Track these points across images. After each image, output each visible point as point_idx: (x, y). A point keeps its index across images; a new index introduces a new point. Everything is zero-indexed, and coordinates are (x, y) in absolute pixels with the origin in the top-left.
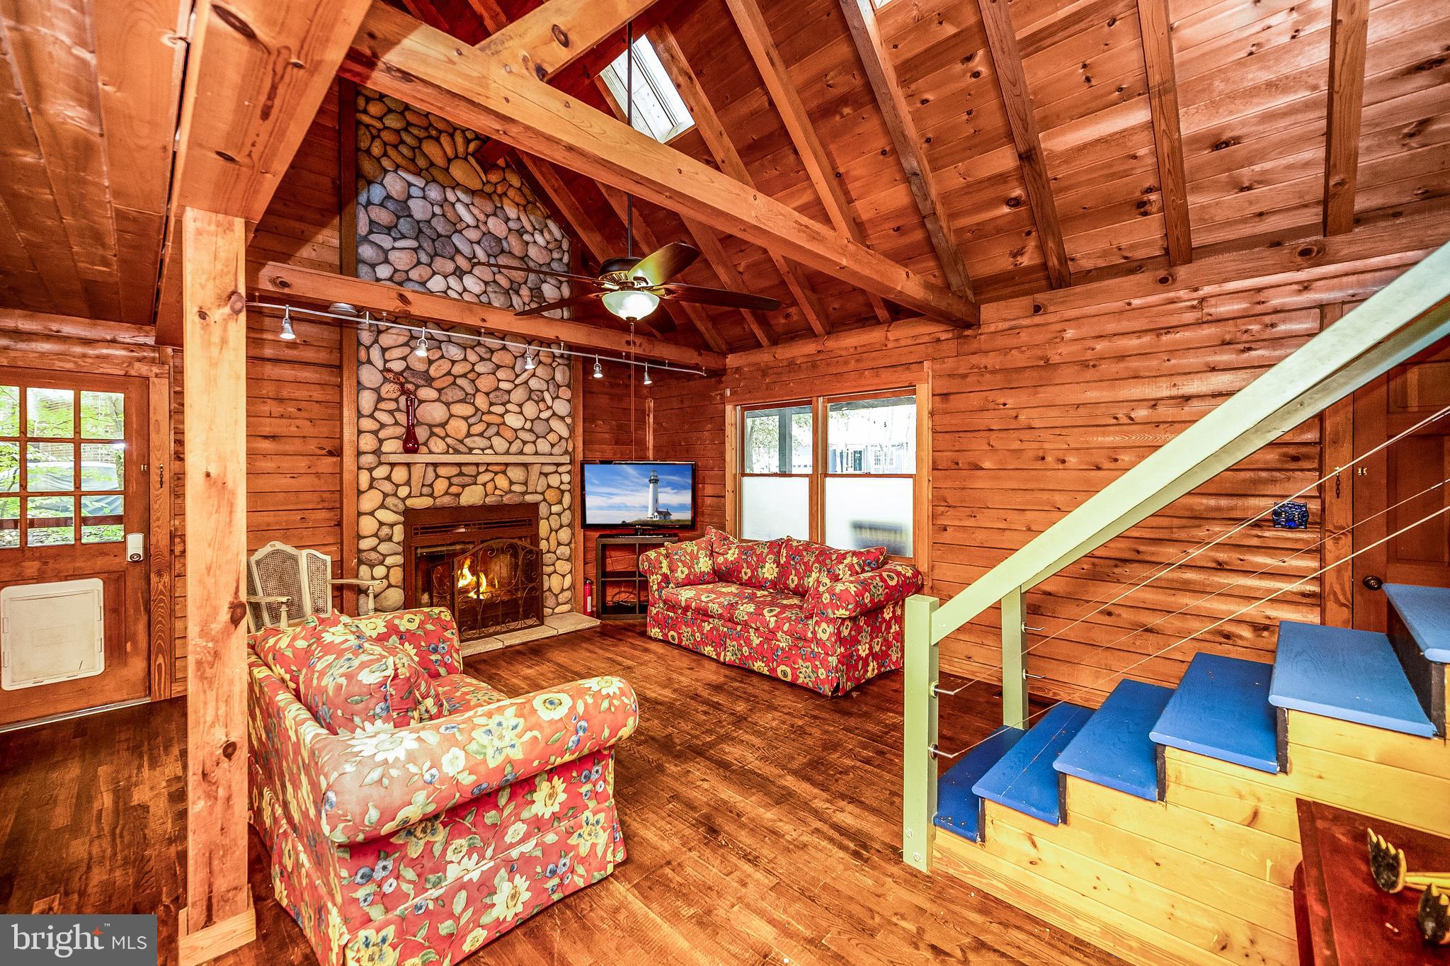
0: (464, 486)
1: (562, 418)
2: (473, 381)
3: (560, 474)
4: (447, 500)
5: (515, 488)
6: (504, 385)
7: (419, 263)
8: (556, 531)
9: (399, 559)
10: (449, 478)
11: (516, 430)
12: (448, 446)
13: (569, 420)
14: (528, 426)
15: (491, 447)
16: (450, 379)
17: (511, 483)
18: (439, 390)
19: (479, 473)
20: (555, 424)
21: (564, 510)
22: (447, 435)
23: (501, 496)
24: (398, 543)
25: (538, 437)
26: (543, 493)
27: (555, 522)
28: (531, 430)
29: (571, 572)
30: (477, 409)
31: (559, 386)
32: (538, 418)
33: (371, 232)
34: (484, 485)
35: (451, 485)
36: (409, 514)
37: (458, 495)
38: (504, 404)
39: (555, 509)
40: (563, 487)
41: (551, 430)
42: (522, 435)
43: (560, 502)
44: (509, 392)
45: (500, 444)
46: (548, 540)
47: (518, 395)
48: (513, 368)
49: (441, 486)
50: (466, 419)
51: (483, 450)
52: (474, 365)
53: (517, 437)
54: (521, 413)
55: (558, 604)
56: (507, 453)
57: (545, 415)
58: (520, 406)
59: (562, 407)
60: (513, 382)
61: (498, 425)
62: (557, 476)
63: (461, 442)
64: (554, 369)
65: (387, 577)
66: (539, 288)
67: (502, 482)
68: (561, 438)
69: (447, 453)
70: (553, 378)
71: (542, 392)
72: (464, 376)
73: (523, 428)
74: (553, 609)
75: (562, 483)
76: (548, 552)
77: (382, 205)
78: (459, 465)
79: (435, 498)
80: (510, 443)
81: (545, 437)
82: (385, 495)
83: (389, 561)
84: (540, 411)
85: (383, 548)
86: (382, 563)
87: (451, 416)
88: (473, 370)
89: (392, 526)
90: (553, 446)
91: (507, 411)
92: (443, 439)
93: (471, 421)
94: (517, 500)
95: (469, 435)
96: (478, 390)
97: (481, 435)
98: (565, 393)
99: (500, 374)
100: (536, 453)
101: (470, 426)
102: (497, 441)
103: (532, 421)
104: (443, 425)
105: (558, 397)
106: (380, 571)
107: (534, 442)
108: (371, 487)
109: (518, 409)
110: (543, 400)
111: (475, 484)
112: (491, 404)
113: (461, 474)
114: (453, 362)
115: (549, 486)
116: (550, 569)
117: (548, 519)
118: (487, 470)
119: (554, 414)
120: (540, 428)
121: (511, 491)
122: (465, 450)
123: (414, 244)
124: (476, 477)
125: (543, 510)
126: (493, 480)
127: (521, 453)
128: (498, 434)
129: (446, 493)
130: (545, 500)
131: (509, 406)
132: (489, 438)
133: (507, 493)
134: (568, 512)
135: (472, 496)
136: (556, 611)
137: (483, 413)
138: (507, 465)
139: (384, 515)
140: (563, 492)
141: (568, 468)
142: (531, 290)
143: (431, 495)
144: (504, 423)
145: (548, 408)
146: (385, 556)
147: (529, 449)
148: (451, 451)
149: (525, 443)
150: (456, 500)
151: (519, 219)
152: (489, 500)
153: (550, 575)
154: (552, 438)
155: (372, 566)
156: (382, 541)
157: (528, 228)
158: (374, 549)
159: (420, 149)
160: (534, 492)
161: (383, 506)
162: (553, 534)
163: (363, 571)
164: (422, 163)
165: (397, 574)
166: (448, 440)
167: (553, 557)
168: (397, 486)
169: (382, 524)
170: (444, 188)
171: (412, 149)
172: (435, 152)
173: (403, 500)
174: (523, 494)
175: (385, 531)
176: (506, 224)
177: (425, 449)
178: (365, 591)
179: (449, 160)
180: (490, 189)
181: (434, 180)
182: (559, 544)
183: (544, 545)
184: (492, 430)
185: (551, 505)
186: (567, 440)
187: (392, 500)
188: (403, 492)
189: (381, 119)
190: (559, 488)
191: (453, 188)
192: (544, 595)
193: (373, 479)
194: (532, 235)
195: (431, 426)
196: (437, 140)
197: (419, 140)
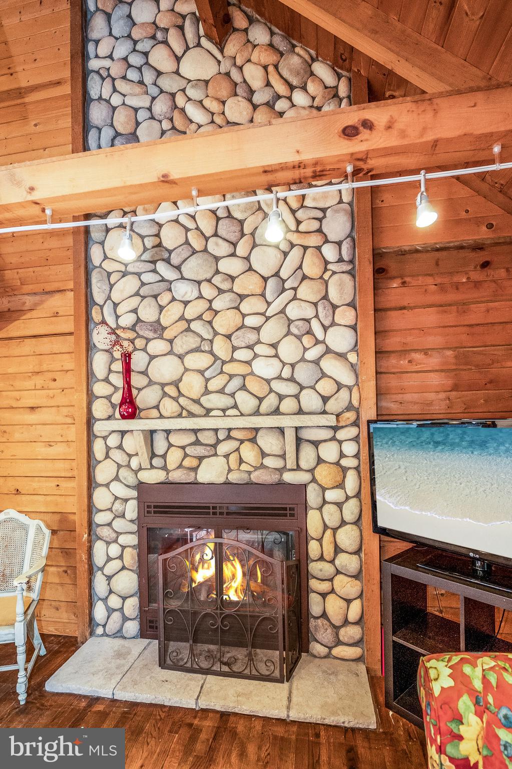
0: (201, 459)
1: (342, 356)
2: (210, 323)
3: (340, 442)
4: (177, 476)
5: (268, 462)
6: (250, 321)
8: (335, 530)
9: (133, 540)
10: (183, 448)
11: (268, 381)
12: (182, 408)
13: (352, 357)
14: (286, 373)
15: (235, 406)
16: (183, 325)
17: (264, 455)
18: (171, 342)
19: (219, 441)
20: (330, 366)
21: (348, 498)
22: (180, 394)
23: (249, 473)
24: (132, 521)
25: (302, 388)
26: (311, 471)
27: (331, 515)
28: (292, 379)
29: (360, 596)
30: (216, 358)
31: (334, 307)
32: (303, 360)
34: (227, 456)
35: (186, 455)
36: (141, 487)
37: (195, 469)
38: (250, 347)
39: (331, 495)
40: (344, 462)
41: (324, 375)
42: (281, 387)
43: (341, 485)
44: (258, 329)
45: (246, 402)
46: (320, 540)
47: (271, 332)
48: (263, 295)
49: (174, 457)
50: (201, 372)
51: (224, 410)
52: (210, 301)
53: (271, 391)
54: (276, 356)
55: (339, 643)
56: (257, 413)
57: (311, 355)
58: (274, 346)
59: (340, 339)
60: (263, 314)
61: (244, 377)
62: (333, 446)
63: (197, 402)
64: (326, 283)
65: (121, 557)
67: (249, 453)
68: (340, 386)
69: (180, 416)
70: (325, 297)
71: (308, 321)
72: (200, 318)
73: (279, 378)
74: (330, 648)
75: (342, 455)
76: (321, 558)
78: (195, 431)
79: (168, 471)
80: (261, 400)
81: (313, 388)
82: (119, 466)
83: (122, 540)
84: (305, 349)
85: (118, 524)
86: (116, 541)
87: (186, 370)
88: (210, 308)
89: (125, 500)
90: (325, 399)
91: (256, 356)
92: (175, 399)
93: (207, 374)
94: (273, 478)
95: (207, 392)
96: (216, 333)
97: (221, 391)
98: (346, 316)
99: (245, 307)
100: (300, 412)
101: (207, 380)
102: (241, 397)
103: (293, 366)
104: (176, 384)
105: (333, 324)
106: (114, 550)
107: (297, 397)
108: (107, 456)
109: (272, 352)
110: (310, 332)
111: (216, 455)
112: (234, 349)
113: (197, 443)
114: (186, 303)
115: (320, 461)
116: (324, 587)
117: (320, 510)
118: (229, 437)
119: (328, 351)
120: (303, 374)
121: (262, 466)
122: (201, 411)
124: (214, 446)
125: (313, 496)
126: (238, 450)
127: (277, 412)
128: (243, 388)
129: (180, 466)
130: (314, 480)
131: (258, 349)
132: (232, 395)
133: (256, 468)
134: (353, 502)
135: (213, 470)
136: (336, 651)
137: (224, 363)
138: (257, 430)
139: (118, 489)
140: (344, 470)
141: (353, 432)
143: (164, 468)
144: (252, 373)
145: (317, 342)
146: (119, 534)
147: (289, 405)
148: (185, 413)
149: (281, 398)
150: (193, 474)
151: (268, 84)
152: (234, 477)
153: (324, 595)
154: (325, 387)
155: (108, 543)
156: (116, 517)
157: (281, 89)
158: (109, 524)
159: (147, 63)
160: (298, 468)
161: (117, 478)
162: (329, 533)
163: (99, 549)
164: (149, 77)
165: (130, 557)
166: (182, 400)
167: (328, 569)
168: (130, 456)
169: (116, 498)
170: (173, 95)
171: (140, 69)
172: (160, 58)
173: (136, 472)
174: (281, 471)
175: (118, 506)
176: (250, 101)
177: (155, 413)
178: (101, 569)
179: (178, 59)
180: (225, 66)
181: (162, 92)
182: (338, 550)
183: (313, 548)
184: (236, 383)
185: (324, 489)
186: (350, 388)
187: (124, 473)
188: (134, 463)
189: (110, 57)
190: (337, 464)
191: (183, 90)
192: (312, 623)
193: (108, 449)
194: (290, 98)
195: (163, 385)
196: (165, 42)
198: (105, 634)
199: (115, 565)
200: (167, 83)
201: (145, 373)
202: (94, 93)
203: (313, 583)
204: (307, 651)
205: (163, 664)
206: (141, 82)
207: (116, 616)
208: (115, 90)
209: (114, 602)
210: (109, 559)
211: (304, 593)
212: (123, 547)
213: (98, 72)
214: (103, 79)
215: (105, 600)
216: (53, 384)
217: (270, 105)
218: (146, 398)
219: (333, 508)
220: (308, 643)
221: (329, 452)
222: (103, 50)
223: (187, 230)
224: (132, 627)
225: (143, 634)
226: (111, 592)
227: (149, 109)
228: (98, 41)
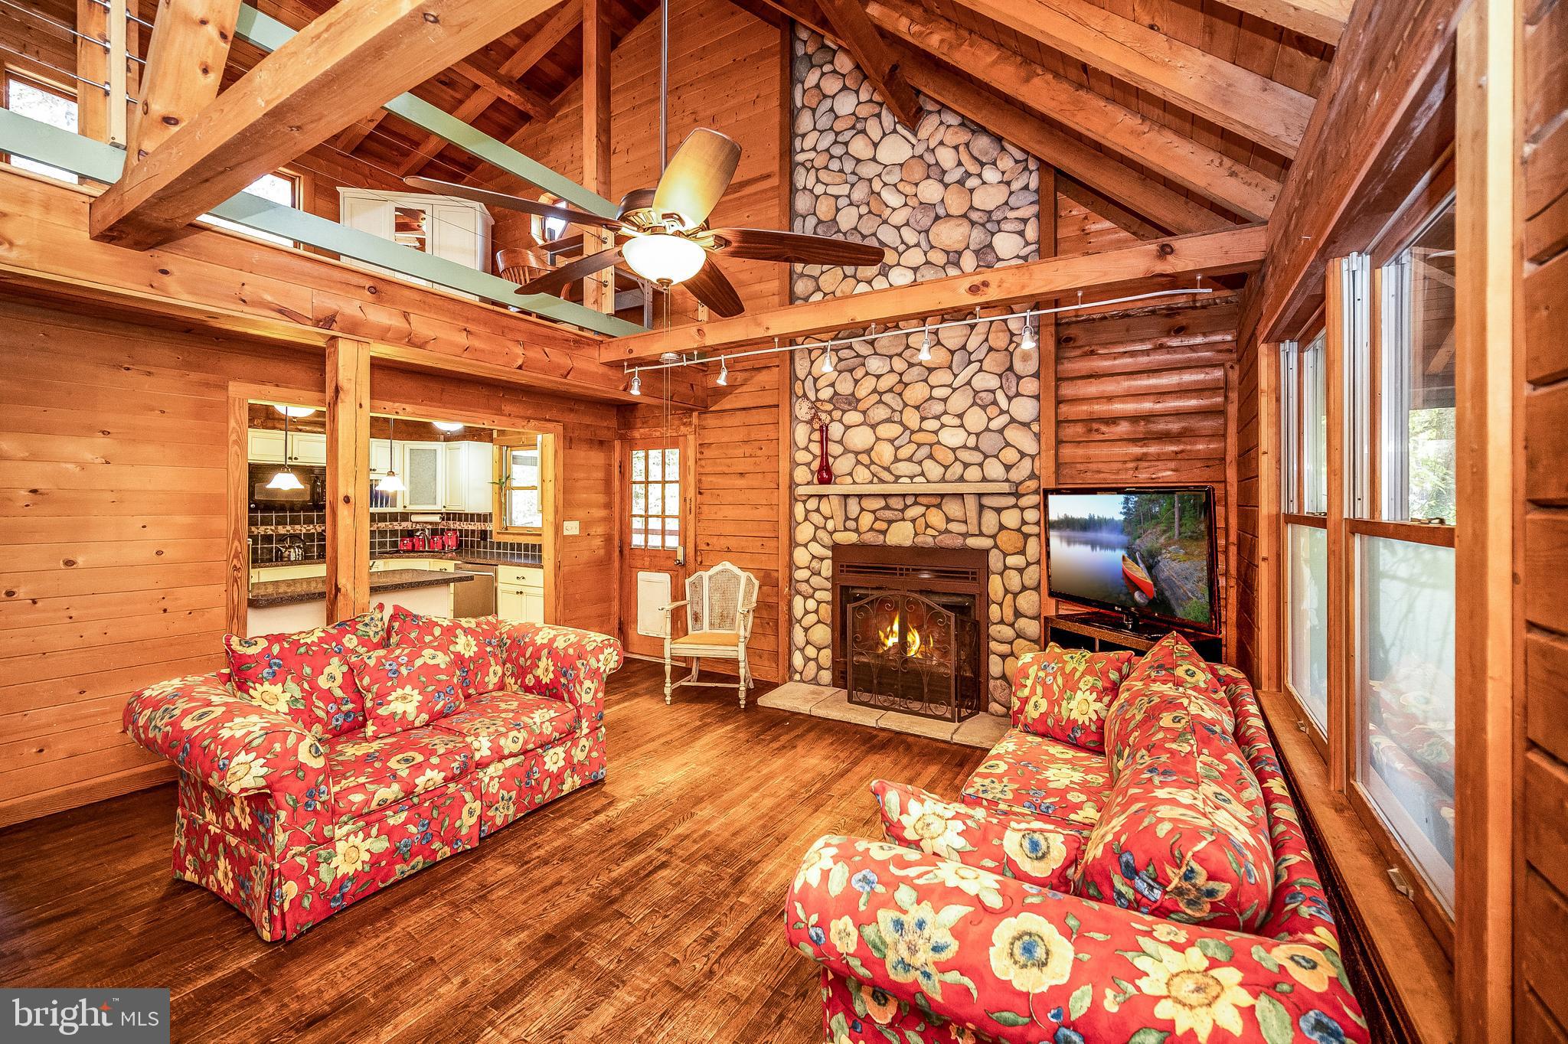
0: (890, 522)
1: (1026, 425)
2: (900, 395)
3: (1022, 510)
4: (870, 538)
5: (952, 527)
6: (938, 393)
7: (846, 277)
8: (1016, 595)
9: (827, 596)
10: (874, 512)
11: (954, 450)
12: (874, 475)
13: (1036, 426)
14: (972, 441)
15: (923, 474)
16: (875, 397)
17: (948, 520)
18: (864, 413)
19: (906, 507)
20: (1012, 434)
21: (1028, 564)
22: (873, 462)
23: (934, 537)
24: (827, 578)
25: (986, 457)
26: (994, 537)
27: (1012, 580)
28: (976, 448)
30: (906, 428)
31: (1019, 378)
32: (987, 429)
34: (913, 521)
35: (876, 519)
36: (836, 547)
37: (884, 532)
38: (937, 417)
40: (1026, 529)
41: (1008, 444)
42: (965, 456)
43: (1023, 552)
44: (945, 400)
45: (934, 470)
46: (1001, 605)
47: (958, 402)
48: (950, 368)
49: (867, 520)
50: (892, 441)
51: (911, 478)
52: (901, 375)
53: (956, 459)
54: (962, 426)
56: (943, 480)
57: (995, 424)
58: (960, 416)
59: (1024, 409)
60: (950, 386)
61: (931, 445)
62: (1016, 513)
63: (887, 469)
64: (1011, 354)
65: (816, 612)
66: (990, 246)
67: (936, 518)
68: (1023, 455)
69: (871, 482)
70: (1011, 368)
71: (993, 392)
72: (891, 390)
73: (965, 447)
74: (1008, 708)
75: (1024, 522)
76: (1002, 622)
78: (885, 496)
79: (860, 534)
80: (946, 468)
81: (996, 456)
82: (817, 528)
83: (818, 595)
84: (990, 420)
85: (816, 581)
86: (812, 597)
87: (877, 439)
88: (900, 381)
89: (822, 559)
90: (1008, 468)
91: (943, 426)
92: (867, 467)
93: (897, 443)
94: (958, 542)
95: (897, 460)
96: (906, 405)
97: (910, 459)
98: (1030, 386)
99: (933, 379)
100: (984, 480)
101: (897, 449)
102: (928, 465)
103: (978, 435)
104: (868, 452)
105: (1018, 394)
106: (811, 604)
107: (981, 465)
108: (806, 519)
109: (957, 421)
110: (995, 403)
111: (903, 519)
112: (923, 419)
113: (887, 507)
114: (878, 377)
115: (1002, 527)
116: (1003, 648)
117: (1001, 574)
118: (916, 503)
119: (1013, 420)
120: (989, 443)
121: (947, 531)
122: (891, 478)
124: (902, 511)
125: (995, 560)
126: (924, 515)
127: (961, 479)
128: (931, 457)
129: (871, 529)
130: (996, 546)
131: (945, 419)
132: (920, 463)
133: (941, 533)
134: (1034, 568)
135: (901, 535)
137: (913, 432)
138: (943, 496)
139: (816, 548)
140: (1026, 536)
141: (1033, 499)
142: (977, 252)
143: (856, 530)
144: (938, 442)
145: (1002, 412)
146: (815, 590)
147: (973, 473)
148: (875, 480)
149: (966, 465)
150: (881, 537)
151: (960, 164)
152: (920, 540)
153: (1004, 657)
154: (1010, 456)
155: (806, 598)
156: (813, 574)
157: (973, 168)
158: (807, 581)
159: (847, 153)
160: (981, 534)
161: (814, 539)
162: (1009, 597)
163: (798, 601)
164: (848, 168)
165: (826, 611)
166: (872, 467)
167: (1008, 632)
168: (826, 519)
169: (814, 557)
170: (870, 180)
171: (840, 158)
172: (860, 147)
173: (831, 534)
174: (966, 535)
175: (815, 564)
176: (941, 181)
177: (849, 479)
178: (799, 622)
179: (875, 145)
180: (920, 149)
181: (860, 178)
182: (1018, 614)
183: (994, 611)
184: (924, 451)
185: (1005, 555)
186: (1033, 457)
187: (821, 534)
188: (830, 525)
189: (814, 149)
190: (1019, 530)
191: (879, 175)
192: (992, 683)
193: (807, 512)
194: (980, 176)
195: (857, 453)
196: (863, 131)
197: (846, 144)
198: (802, 681)
199: (811, 618)
200: (865, 170)
201: (841, 442)
202: (800, 185)
203: (993, 645)
204: (986, 710)
205: (850, 701)
206: (841, 171)
207: (812, 664)
208: (818, 181)
209: (811, 652)
210: (807, 612)
211: (983, 657)
212: (819, 603)
213: (803, 164)
214: (808, 170)
215: (802, 650)
216: (759, 453)
217: (961, 182)
218: (840, 466)
219: (1014, 574)
220: (988, 703)
221: (1011, 518)
222: (809, 143)
224: (826, 676)
225: (835, 684)
226: (808, 643)
227: (848, 196)
228: (804, 136)
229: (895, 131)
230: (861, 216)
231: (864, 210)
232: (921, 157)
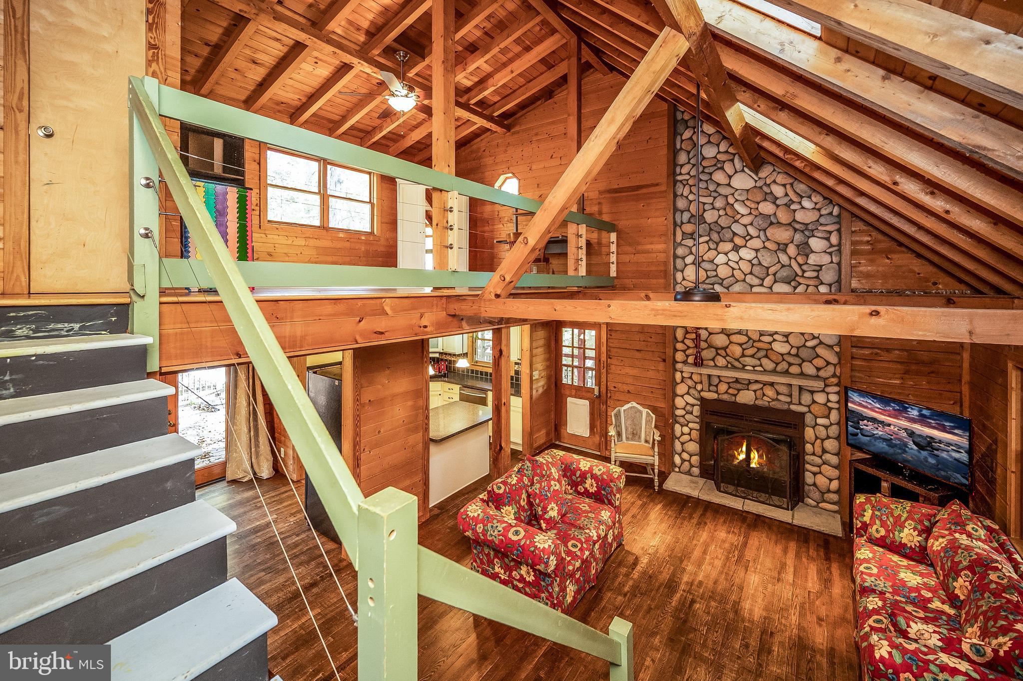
0: (739, 390)
1: (830, 347)
3: (828, 394)
4: (725, 397)
5: (781, 398)
7: (710, 249)
8: (823, 440)
9: (696, 426)
10: (728, 383)
11: (782, 355)
12: (728, 362)
13: (837, 349)
14: (794, 351)
15: (761, 366)
17: (778, 393)
19: (749, 383)
20: (820, 351)
21: (831, 424)
22: (727, 355)
23: (769, 402)
24: (696, 417)
25: (804, 361)
26: (809, 406)
27: (820, 432)
28: (797, 355)
29: (838, 478)
30: (750, 339)
32: (804, 346)
33: (683, 239)
34: (755, 391)
35: (730, 387)
36: (702, 400)
37: (735, 395)
38: (771, 335)
39: (821, 421)
40: (830, 405)
41: (818, 356)
42: (791, 360)
43: (828, 417)
45: (768, 364)
46: (813, 444)
49: (723, 387)
50: (741, 345)
51: (754, 367)
53: (784, 360)
54: (787, 342)
55: (824, 501)
56: (774, 371)
57: (811, 344)
58: (787, 336)
59: (829, 338)
61: (767, 350)
62: (823, 395)
63: (737, 360)
65: (689, 434)
66: (807, 243)
67: (770, 392)
68: (828, 363)
69: (726, 367)
73: (789, 353)
74: (818, 503)
75: (828, 401)
76: (814, 454)
77: (689, 222)
79: (719, 394)
80: (777, 364)
81: (811, 362)
82: (690, 387)
83: (691, 425)
84: (806, 341)
85: (688, 417)
86: (687, 425)
87: (731, 342)
89: (693, 405)
90: (818, 369)
91: (774, 340)
92: (724, 357)
93: (744, 346)
94: (786, 407)
95: (743, 356)
97: (752, 356)
100: (802, 373)
101: (744, 350)
102: (765, 361)
103: (798, 348)
104: (725, 348)
106: (686, 430)
107: (800, 365)
108: (683, 382)
109: (785, 339)
111: (748, 389)
112: (761, 334)
113: (736, 382)
115: (814, 402)
116: (815, 469)
117: (813, 428)
119: (821, 343)
120: (804, 354)
121: (777, 400)
122: (740, 366)
123: (707, 238)
124: (747, 385)
125: (809, 419)
126: (762, 389)
127: (786, 373)
128: (766, 356)
129: (726, 392)
130: (810, 412)
131: (776, 337)
132: (759, 359)
133: (773, 400)
134: (835, 427)
135: (746, 397)
136: (821, 505)
137: (754, 341)
139: (689, 399)
140: (830, 409)
141: (836, 389)
142: (798, 247)
143: (716, 392)
144: (772, 349)
145: (815, 338)
146: (689, 422)
147: (794, 370)
148: (729, 366)
149: (790, 364)
150: (734, 398)
151: (787, 195)
152: (759, 402)
153: (815, 474)
154: (819, 362)
155: (682, 426)
156: (687, 413)
157: (795, 199)
158: (683, 416)
159: (711, 179)
160: (800, 404)
161: (688, 393)
162: (818, 441)
163: (677, 427)
164: (712, 188)
165: (695, 434)
166: (728, 358)
167: (818, 461)
168: (696, 383)
169: (687, 403)
170: (726, 197)
171: (706, 182)
172: (719, 177)
173: (699, 392)
174: (790, 403)
175: (688, 408)
176: (774, 203)
177: (712, 363)
178: (678, 438)
179: (730, 177)
180: (760, 183)
181: (720, 195)
182: (824, 451)
183: (809, 447)
184: (762, 353)
185: (816, 417)
186: (835, 365)
187: (692, 391)
188: (699, 387)
189: (689, 174)
190: (825, 405)
191: (733, 194)
192: (806, 488)
193: (683, 378)
194: (800, 203)
195: (717, 349)
196: (722, 168)
197: (711, 174)
198: (680, 472)
199: (686, 438)
200: (723, 191)
201: (706, 341)
202: (679, 193)
203: (808, 466)
204: (803, 502)
206: (707, 189)
207: (687, 463)
208: (691, 192)
209: (685, 456)
210: (683, 434)
211: (801, 471)
212: (691, 429)
213: (681, 182)
214: (685, 186)
215: (680, 455)
216: (650, 340)
217: (787, 205)
218: (707, 354)
219: (822, 429)
220: (804, 498)
221: (820, 398)
222: (685, 170)
223: (733, 269)
224: (696, 471)
225: (702, 475)
226: (683, 451)
227: (712, 204)
228: (682, 166)
229: (743, 171)
230: (720, 216)
231: (722, 212)
232: (761, 188)
